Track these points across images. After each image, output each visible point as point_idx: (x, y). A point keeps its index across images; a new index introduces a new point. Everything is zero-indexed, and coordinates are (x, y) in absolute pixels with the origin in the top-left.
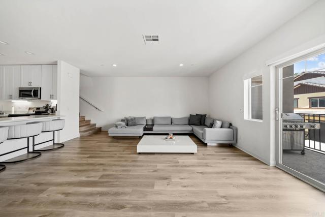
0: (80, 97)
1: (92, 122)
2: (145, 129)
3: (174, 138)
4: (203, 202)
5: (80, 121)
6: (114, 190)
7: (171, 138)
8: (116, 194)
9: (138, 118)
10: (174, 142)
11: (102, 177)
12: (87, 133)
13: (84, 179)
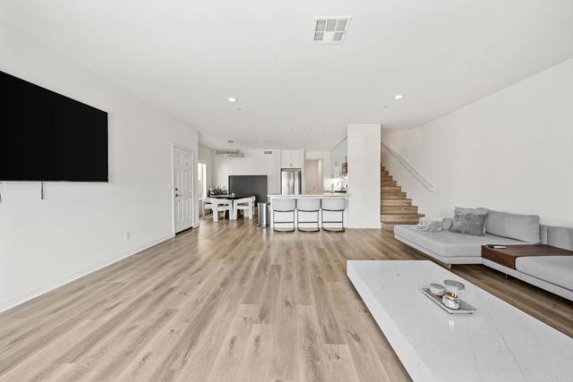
1: (413, 204)
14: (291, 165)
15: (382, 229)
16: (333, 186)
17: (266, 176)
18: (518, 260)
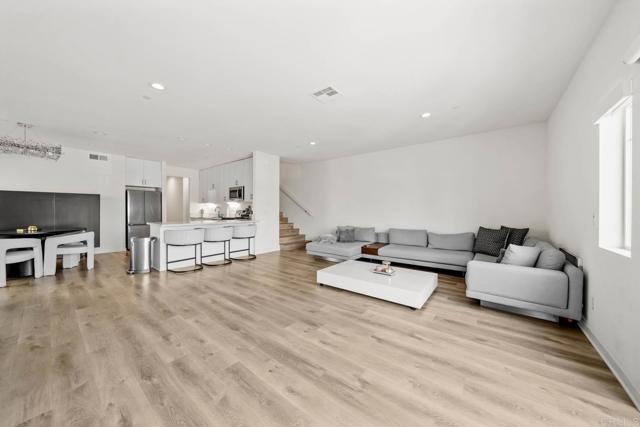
0: (281, 189)
1: (301, 233)
2: (365, 250)
3: (390, 271)
4: (321, 368)
5: (281, 230)
6: (249, 313)
7: (384, 271)
8: (246, 317)
9: (361, 229)
10: (390, 279)
11: (252, 298)
12: (287, 247)
13: (237, 294)
14: (144, 181)
15: (282, 251)
16: (202, 212)
17: (99, 196)
18: (380, 250)
